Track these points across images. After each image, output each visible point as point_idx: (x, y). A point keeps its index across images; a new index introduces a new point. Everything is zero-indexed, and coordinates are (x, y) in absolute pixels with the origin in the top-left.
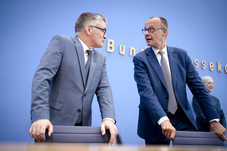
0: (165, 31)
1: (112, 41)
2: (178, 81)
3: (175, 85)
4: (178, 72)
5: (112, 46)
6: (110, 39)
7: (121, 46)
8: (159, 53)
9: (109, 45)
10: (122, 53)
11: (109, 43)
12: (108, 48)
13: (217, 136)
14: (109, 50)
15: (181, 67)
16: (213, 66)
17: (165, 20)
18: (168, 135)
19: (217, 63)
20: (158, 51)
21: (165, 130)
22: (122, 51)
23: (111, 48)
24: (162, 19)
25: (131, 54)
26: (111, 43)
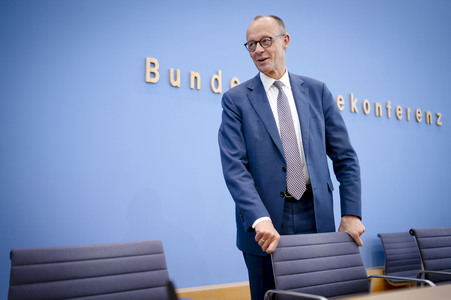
0: (286, 39)
1: (154, 61)
2: (312, 137)
3: (307, 142)
4: (312, 120)
5: (155, 70)
6: (151, 56)
7: (172, 71)
8: (275, 84)
9: (149, 69)
10: (174, 84)
11: (148, 64)
12: (148, 74)
13: (348, 239)
14: (149, 79)
15: (317, 113)
19: (350, 96)
20: (273, 81)
21: (261, 235)
22: (175, 79)
23: (153, 74)
25: (193, 86)
26: (153, 64)
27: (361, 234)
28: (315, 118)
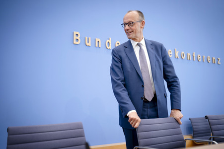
0: (143, 23)
1: (78, 33)
3: (154, 73)
5: (78, 38)
6: (76, 31)
7: (87, 38)
9: (75, 37)
10: (88, 44)
11: (75, 35)
12: (75, 40)
13: (175, 121)
14: (75, 42)
15: (159, 58)
16: (171, 53)
17: (142, 13)
18: (133, 124)
19: (175, 50)
21: (132, 119)
22: (88, 42)
23: (77, 40)
24: (139, 12)
25: (97, 46)
26: (77, 35)
27: (181, 118)
28: (158, 61)
